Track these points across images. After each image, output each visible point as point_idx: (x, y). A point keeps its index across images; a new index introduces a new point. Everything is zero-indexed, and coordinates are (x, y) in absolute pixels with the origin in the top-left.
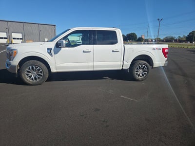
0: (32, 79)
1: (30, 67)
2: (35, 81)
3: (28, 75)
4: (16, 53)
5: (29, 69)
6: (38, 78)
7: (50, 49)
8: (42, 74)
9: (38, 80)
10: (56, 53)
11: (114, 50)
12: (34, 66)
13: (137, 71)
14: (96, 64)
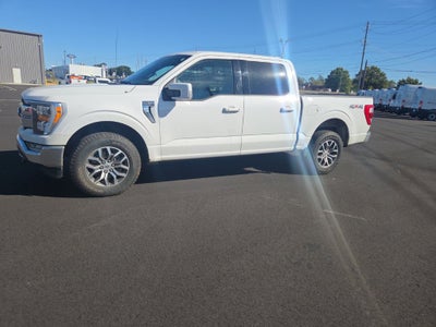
0: (103, 181)
1: (100, 150)
2: (109, 185)
3: (91, 170)
4: (62, 113)
5: (97, 155)
6: (118, 177)
7: (148, 105)
8: (127, 168)
9: (117, 182)
10: (162, 114)
11: (285, 109)
12: (108, 148)
13: (320, 154)
14: (246, 139)
